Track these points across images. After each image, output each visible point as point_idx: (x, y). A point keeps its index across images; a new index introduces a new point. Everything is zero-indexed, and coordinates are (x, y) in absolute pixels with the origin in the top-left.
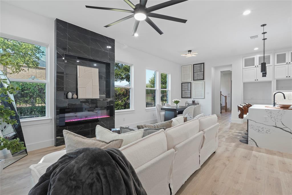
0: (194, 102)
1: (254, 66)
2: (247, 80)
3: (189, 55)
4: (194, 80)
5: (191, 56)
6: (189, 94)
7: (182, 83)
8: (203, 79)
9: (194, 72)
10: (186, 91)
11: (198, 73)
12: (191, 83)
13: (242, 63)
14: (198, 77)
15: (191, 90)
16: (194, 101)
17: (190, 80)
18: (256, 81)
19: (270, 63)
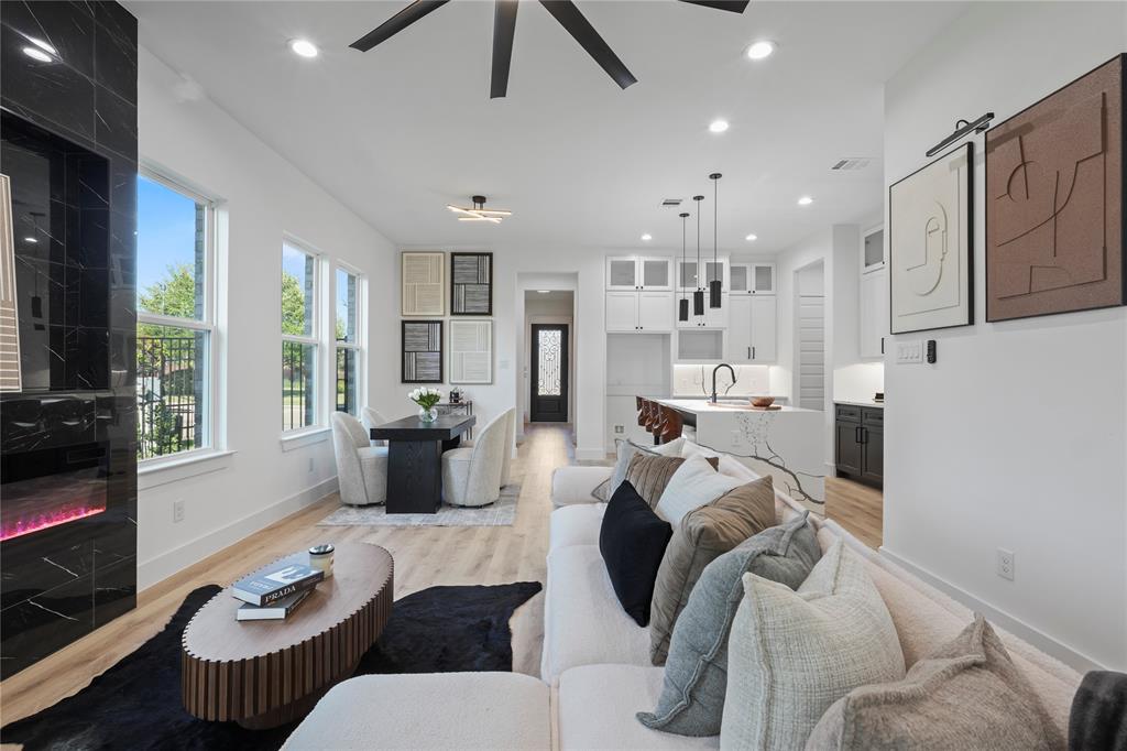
0: (455, 397)
1: (634, 288)
2: (615, 328)
3: (476, 215)
4: (453, 313)
5: (482, 218)
6: (433, 365)
7: (404, 323)
8: (487, 311)
9: (456, 281)
10: (422, 356)
11: (470, 288)
12: (441, 322)
13: (603, 272)
14: (469, 304)
15: (441, 352)
16: (457, 395)
17: (440, 310)
18: (639, 331)
19: (667, 285)
